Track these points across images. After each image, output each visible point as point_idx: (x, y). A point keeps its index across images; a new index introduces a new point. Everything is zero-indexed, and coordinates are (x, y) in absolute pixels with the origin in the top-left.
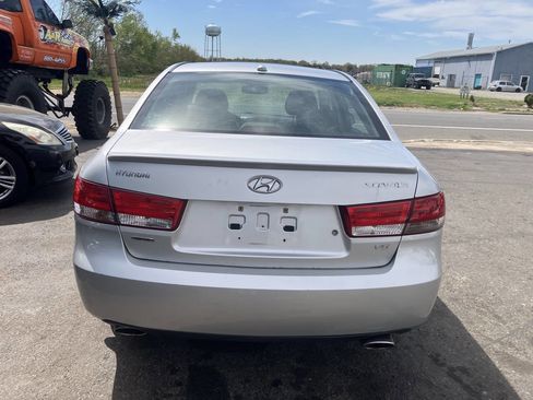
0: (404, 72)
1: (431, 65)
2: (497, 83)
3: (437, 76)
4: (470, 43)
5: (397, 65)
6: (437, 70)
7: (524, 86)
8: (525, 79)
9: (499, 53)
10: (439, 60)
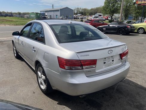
0: (38, 15)
1: (44, 13)
2: (61, 17)
3: (46, 16)
4: (53, 7)
5: (36, 13)
6: (46, 14)
7: (67, 18)
8: (67, 16)
9: (60, 9)
10: (46, 11)
